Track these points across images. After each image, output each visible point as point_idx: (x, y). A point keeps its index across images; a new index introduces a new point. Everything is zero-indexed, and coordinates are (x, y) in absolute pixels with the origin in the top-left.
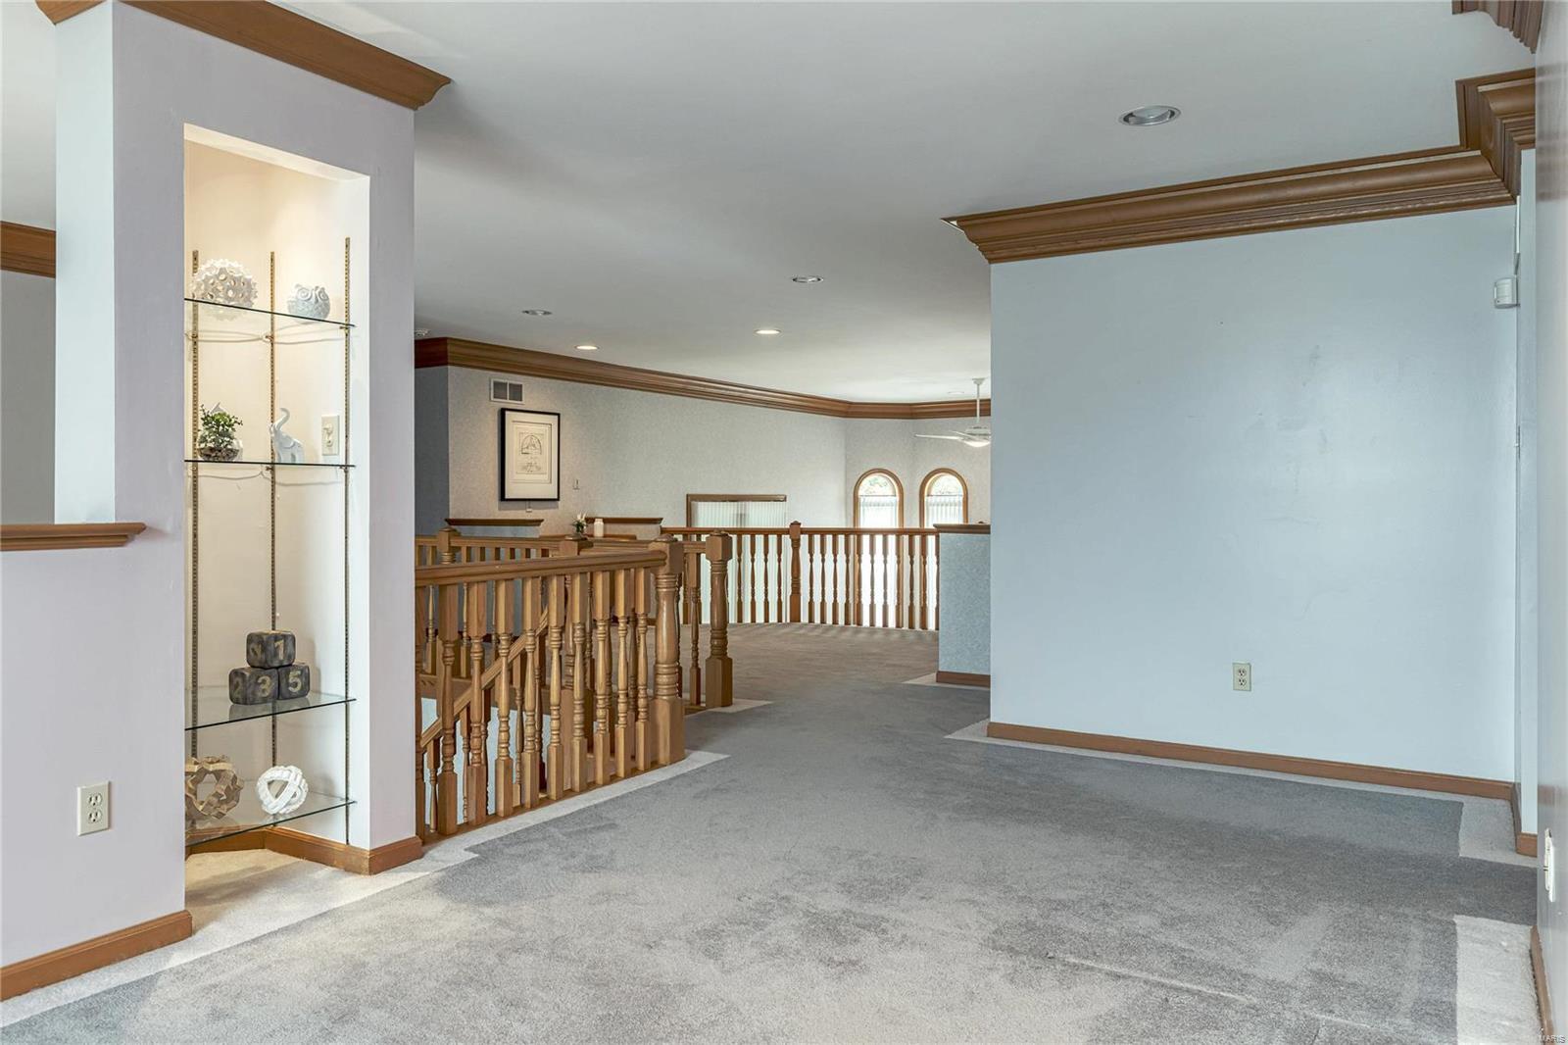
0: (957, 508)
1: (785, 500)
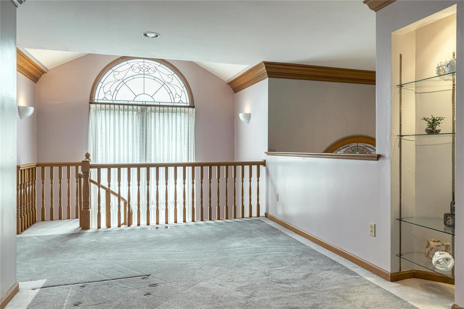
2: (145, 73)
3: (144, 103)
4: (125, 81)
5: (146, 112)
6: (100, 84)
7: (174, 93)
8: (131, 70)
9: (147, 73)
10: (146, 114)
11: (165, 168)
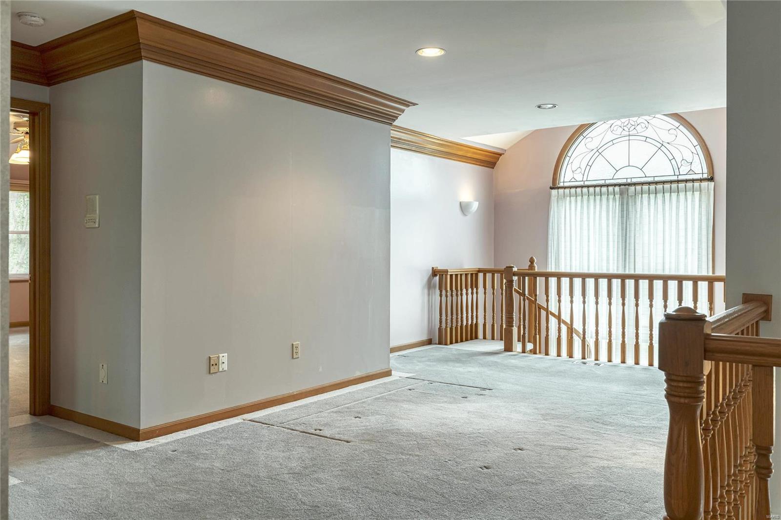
2: (630, 133)
3: (629, 181)
4: (600, 151)
5: (628, 195)
6: (568, 158)
7: (679, 160)
8: (609, 131)
9: (634, 132)
10: (628, 198)
11: (620, 280)
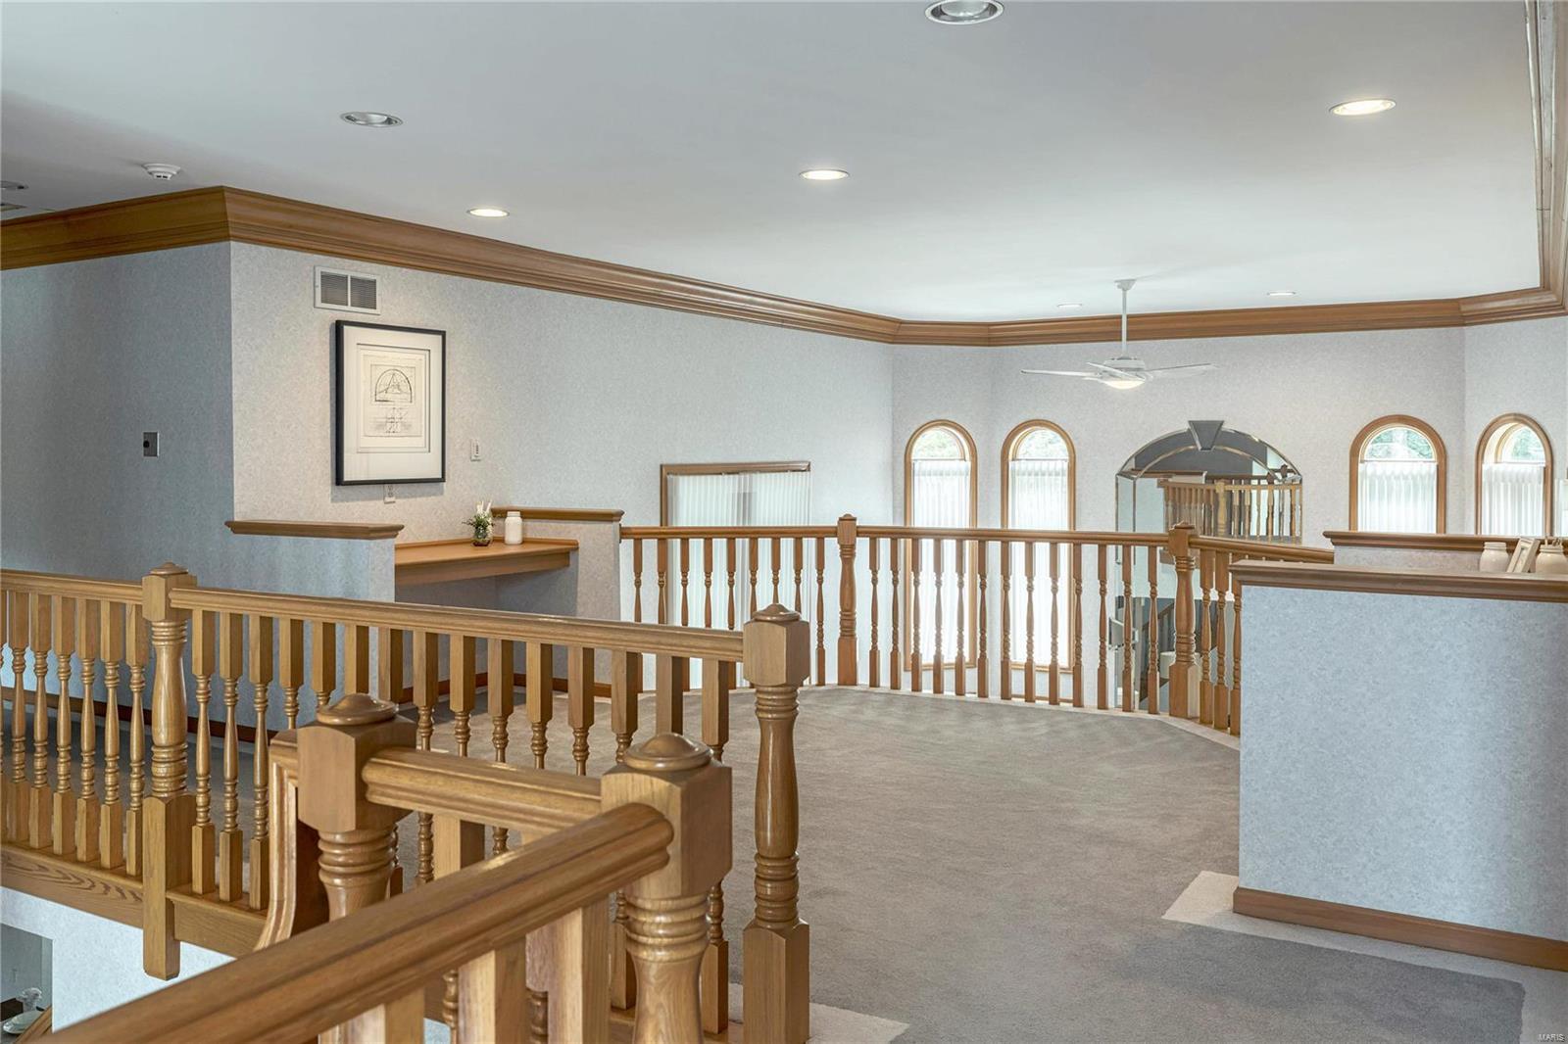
0: (1060, 478)
1: (808, 469)
